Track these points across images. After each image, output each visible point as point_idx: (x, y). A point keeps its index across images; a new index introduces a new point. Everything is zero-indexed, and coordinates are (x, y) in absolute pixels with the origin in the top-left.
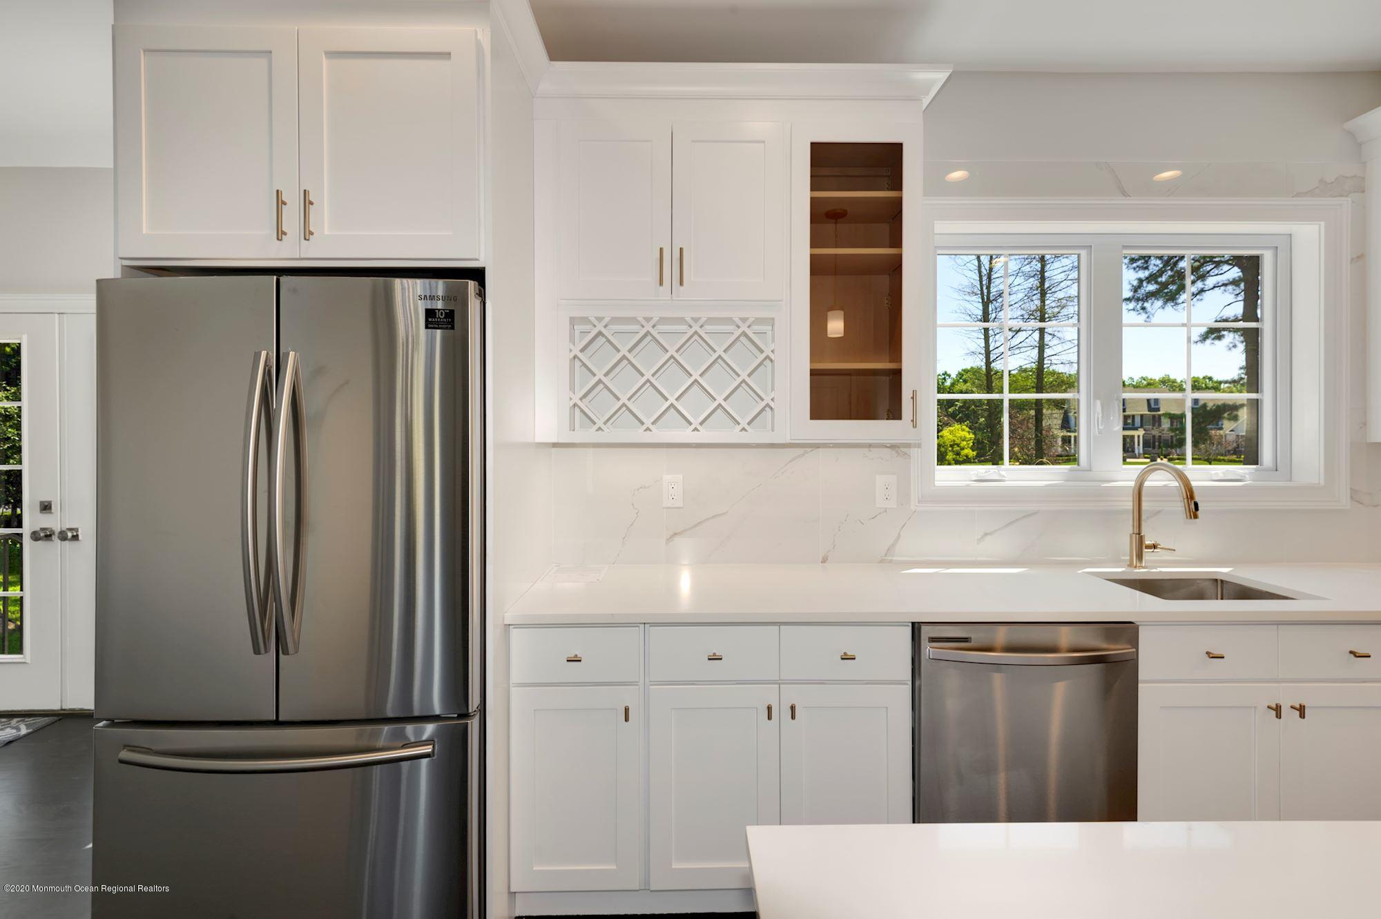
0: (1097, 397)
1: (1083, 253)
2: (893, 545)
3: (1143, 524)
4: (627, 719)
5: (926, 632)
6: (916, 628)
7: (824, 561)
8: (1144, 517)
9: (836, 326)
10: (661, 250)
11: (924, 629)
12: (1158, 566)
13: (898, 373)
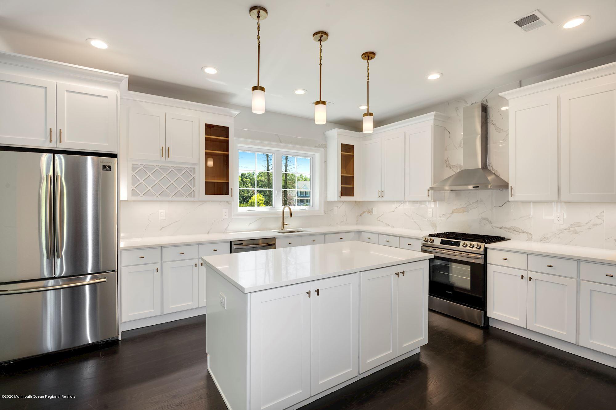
0: (276, 190)
1: (274, 154)
2: (227, 228)
3: (284, 220)
4: (157, 271)
5: (233, 243)
6: (231, 242)
7: (208, 233)
8: (284, 218)
9: (210, 163)
10: (163, 147)
11: (233, 242)
12: (287, 229)
13: (227, 184)
